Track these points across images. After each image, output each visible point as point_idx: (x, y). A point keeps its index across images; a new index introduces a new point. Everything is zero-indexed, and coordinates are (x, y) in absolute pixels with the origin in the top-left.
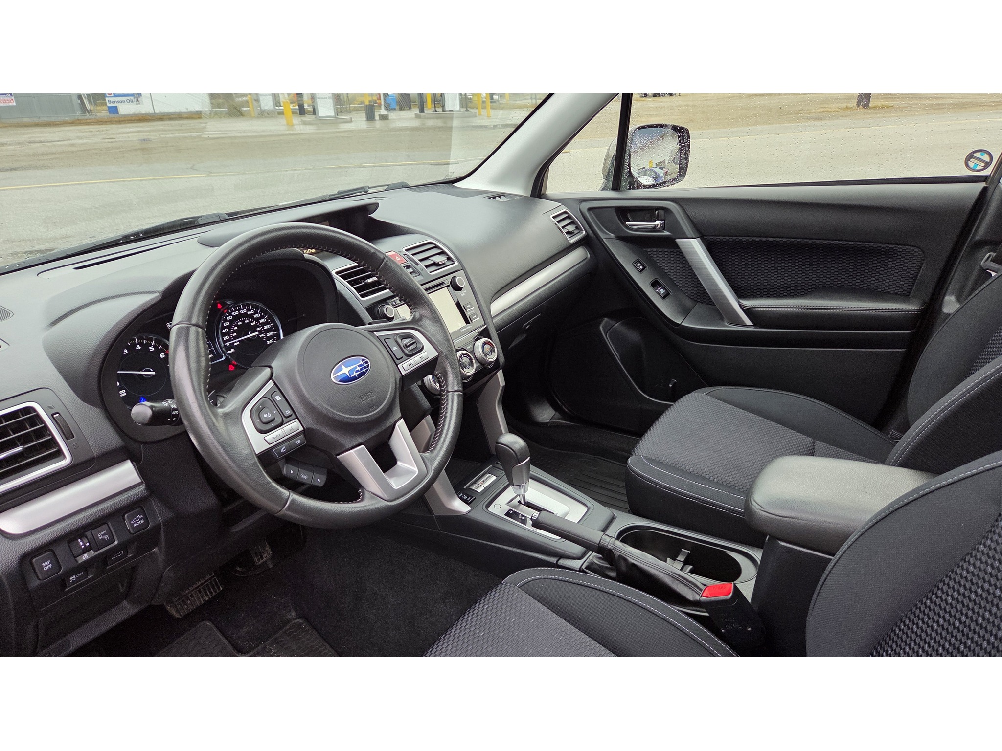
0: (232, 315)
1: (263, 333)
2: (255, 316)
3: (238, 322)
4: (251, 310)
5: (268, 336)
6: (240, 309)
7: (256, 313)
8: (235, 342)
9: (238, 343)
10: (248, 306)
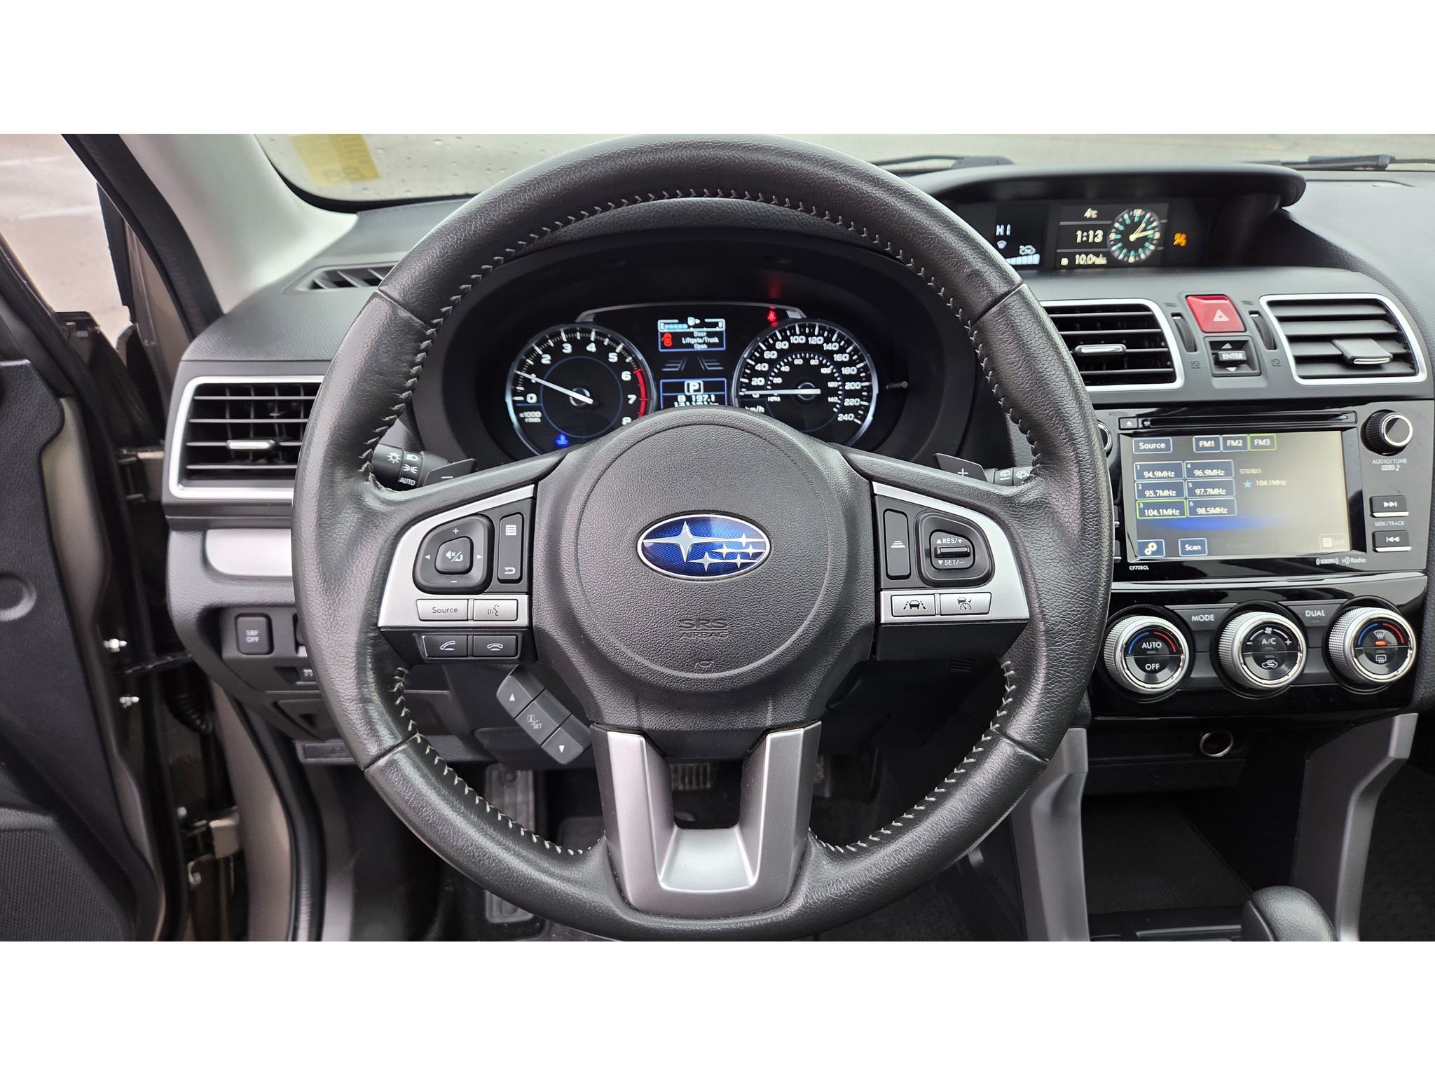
0: (789, 341)
1: (838, 395)
2: (838, 358)
3: (796, 358)
4: (832, 342)
5: (846, 404)
6: (812, 334)
7: (842, 350)
8: (772, 395)
9: (778, 399)
10: (832, 332)
